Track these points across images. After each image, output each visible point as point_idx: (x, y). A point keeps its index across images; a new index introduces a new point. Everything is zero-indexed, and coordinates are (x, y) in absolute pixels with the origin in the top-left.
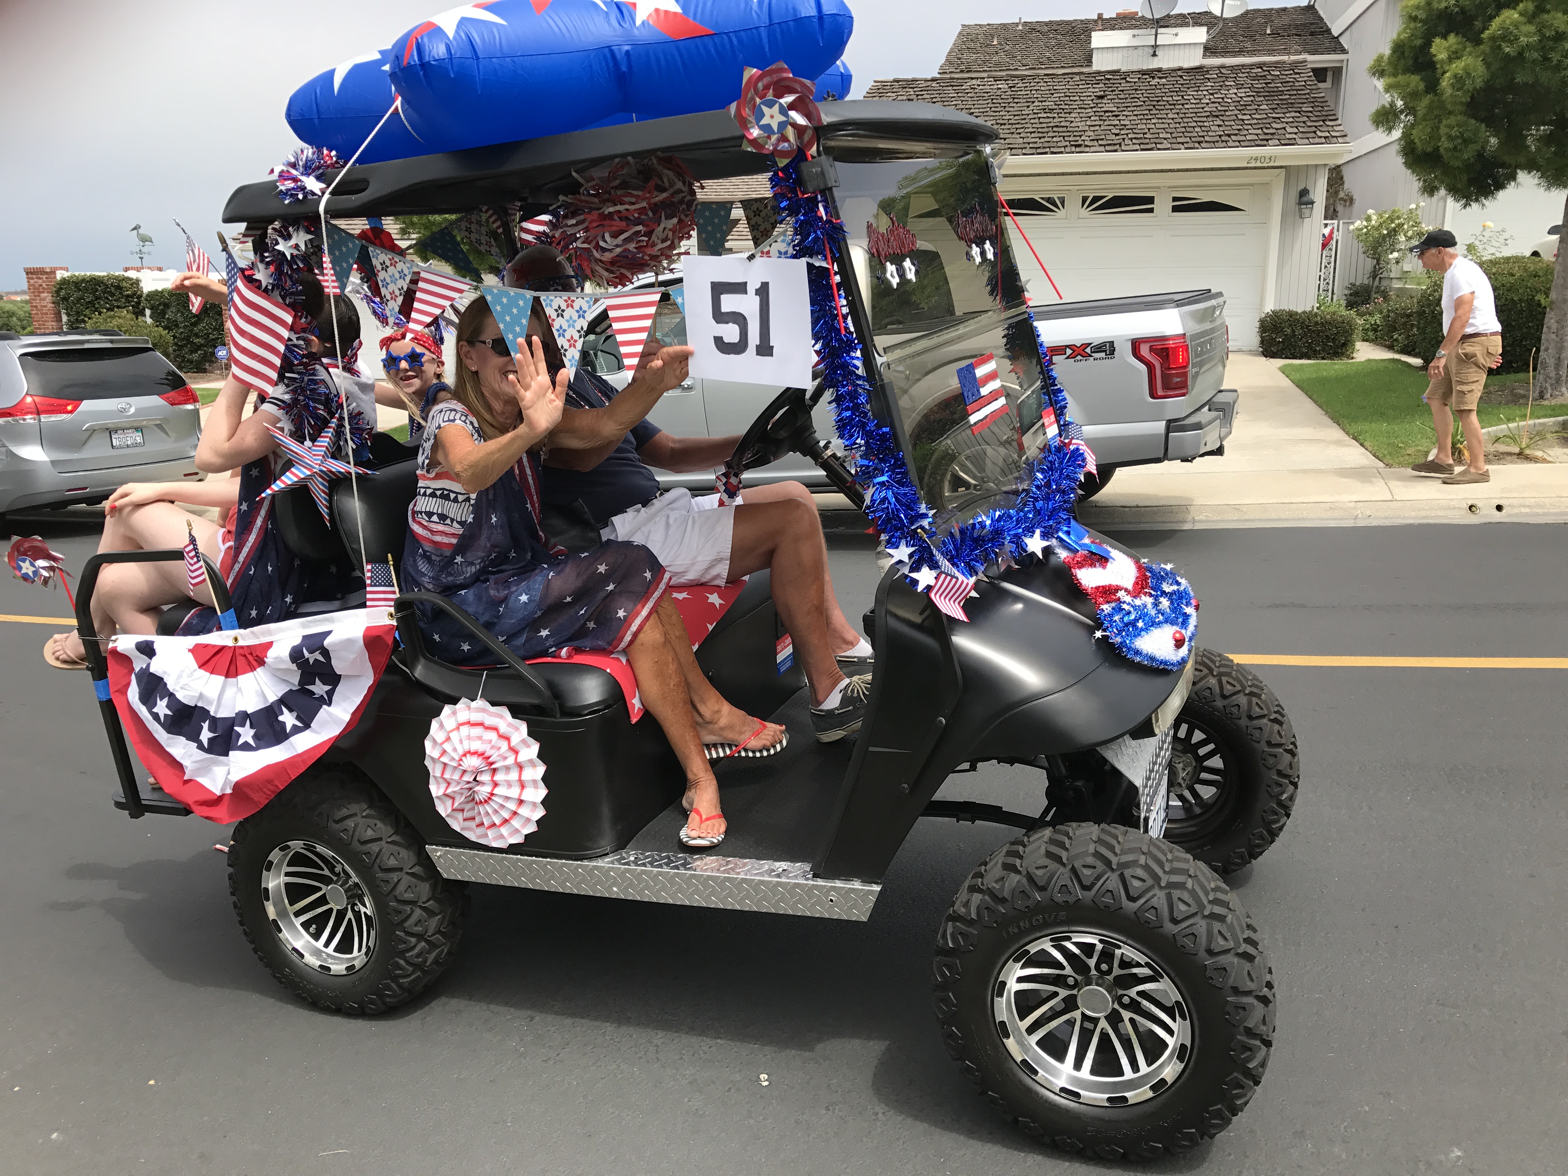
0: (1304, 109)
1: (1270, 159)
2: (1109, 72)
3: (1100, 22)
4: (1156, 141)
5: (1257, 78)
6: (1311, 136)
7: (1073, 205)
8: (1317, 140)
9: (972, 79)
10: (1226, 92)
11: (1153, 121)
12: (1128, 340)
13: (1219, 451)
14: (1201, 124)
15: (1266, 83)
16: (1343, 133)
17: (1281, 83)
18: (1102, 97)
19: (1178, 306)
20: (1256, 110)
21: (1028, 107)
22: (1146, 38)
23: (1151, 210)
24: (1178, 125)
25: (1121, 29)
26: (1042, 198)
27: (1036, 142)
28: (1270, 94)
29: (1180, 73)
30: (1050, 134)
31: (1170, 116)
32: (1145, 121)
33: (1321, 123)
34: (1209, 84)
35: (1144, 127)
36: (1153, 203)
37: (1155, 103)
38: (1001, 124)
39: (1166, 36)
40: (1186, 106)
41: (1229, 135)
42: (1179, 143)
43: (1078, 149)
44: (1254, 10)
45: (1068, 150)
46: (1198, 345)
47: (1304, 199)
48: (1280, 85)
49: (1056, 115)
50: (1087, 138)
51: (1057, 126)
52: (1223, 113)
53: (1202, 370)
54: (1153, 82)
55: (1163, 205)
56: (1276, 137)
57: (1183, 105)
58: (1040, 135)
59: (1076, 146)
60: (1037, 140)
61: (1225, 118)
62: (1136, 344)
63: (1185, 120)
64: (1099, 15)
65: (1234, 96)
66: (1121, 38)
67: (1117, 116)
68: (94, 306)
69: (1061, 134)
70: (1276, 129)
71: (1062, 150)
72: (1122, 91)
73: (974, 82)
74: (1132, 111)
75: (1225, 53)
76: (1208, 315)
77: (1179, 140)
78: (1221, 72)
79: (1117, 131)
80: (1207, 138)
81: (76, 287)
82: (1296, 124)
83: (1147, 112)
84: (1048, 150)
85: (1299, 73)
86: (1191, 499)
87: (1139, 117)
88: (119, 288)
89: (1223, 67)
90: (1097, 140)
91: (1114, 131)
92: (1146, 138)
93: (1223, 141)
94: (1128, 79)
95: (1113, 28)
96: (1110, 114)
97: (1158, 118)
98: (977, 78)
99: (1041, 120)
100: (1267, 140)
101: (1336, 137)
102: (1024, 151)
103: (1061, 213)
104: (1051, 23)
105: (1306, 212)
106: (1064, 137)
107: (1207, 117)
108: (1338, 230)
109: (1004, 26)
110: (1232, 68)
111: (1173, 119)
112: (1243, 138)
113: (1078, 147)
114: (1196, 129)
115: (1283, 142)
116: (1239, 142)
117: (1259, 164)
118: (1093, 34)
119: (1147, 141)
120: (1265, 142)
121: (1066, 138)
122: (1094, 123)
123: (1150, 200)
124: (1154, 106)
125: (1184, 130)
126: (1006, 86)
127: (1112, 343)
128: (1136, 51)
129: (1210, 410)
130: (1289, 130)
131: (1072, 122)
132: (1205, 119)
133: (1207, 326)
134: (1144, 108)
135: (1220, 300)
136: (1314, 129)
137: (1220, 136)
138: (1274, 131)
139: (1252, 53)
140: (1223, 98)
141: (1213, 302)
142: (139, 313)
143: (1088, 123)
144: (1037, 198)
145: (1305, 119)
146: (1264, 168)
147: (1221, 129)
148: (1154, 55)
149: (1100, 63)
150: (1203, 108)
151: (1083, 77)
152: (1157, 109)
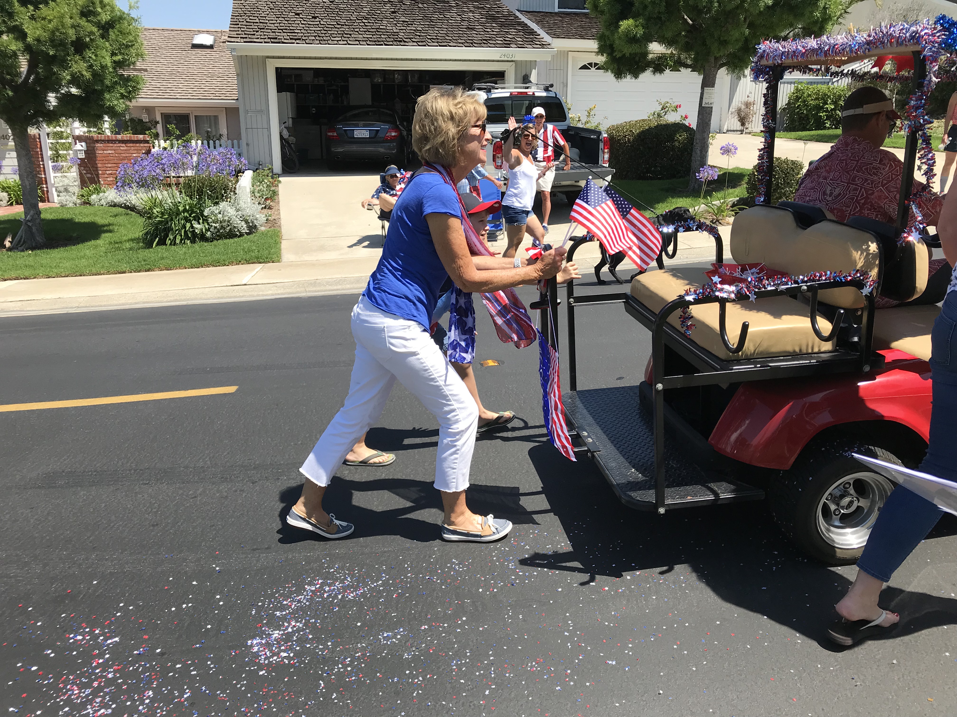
0: (517, 28)
1: (512, 55)
4: (446, 41)
5: (478, 8)
6: (533, 43)
8: (535, 46)
11: (436, 29)
14: (465, 32)
15: (487, 11)
16: (548, 43)
18: (395, 12)
20: (492, 26)
24: (452, 32)
27: (371, 38)
28: (494, 19)
30: (377, 33)
31: (443, 26)
32: (430, 29)
33: (532, 36)
35: (432, 32)
37: (430, 18)
38: (342, 25)
40: (450, 21)
41: (486, 40)
42: (460, 43)
43: (402, 44)
45: (395, 43)
47: (527, 81)
49: (373, 21)
50: (402, 37)
51: (378, 28)
52: (474, 27)
56: (513, 43)
57: (447, 20)
58: (371, 33)
59: (399, 41)
60: (371, 36)
61: (477, 30)
63: (455, 30)
65: (472, 17)
67: (411, 24)
69: (384, 33)
71: (392, 43)
72: (405, 9)
74: (419, 22)
77: (458, 41)
79: (419, 34)
80: (475, 41)
82: (519, 36)
83: (428, 23)
84: (382, 43)
85: (501, 7)
87: (426, 26)
90: (410, 38)
91: (416, 34)
92: (438, 39)
93: (484, 43)
96: (407, 23)
97: (438, 28)
99: (366, 24)
100: (509, 44)
101: (545, 45)
102: (368, 43)
106: (387, 35)
107: (466, 28)
111: (446, 28)
112: (495, 42)
113: (401, 42)
114: (465, 35)
115: (518, 46)
116: (494, 44)
117: (506, 59)
120: (509, 46)
121: (389, 36)
122: (400, 28)
125: (458, 35)
130: (518, 39)
131: (386, 26)
132: (465, 30)
134: (425, 21)
136: (531, 40)
137: (481, 40)
138: (510, 39)
143: (397, 28)
145: (522, 33)
146: (503, 61)
147: (479, 36)
150: (460, 23)
152: (433, 22)
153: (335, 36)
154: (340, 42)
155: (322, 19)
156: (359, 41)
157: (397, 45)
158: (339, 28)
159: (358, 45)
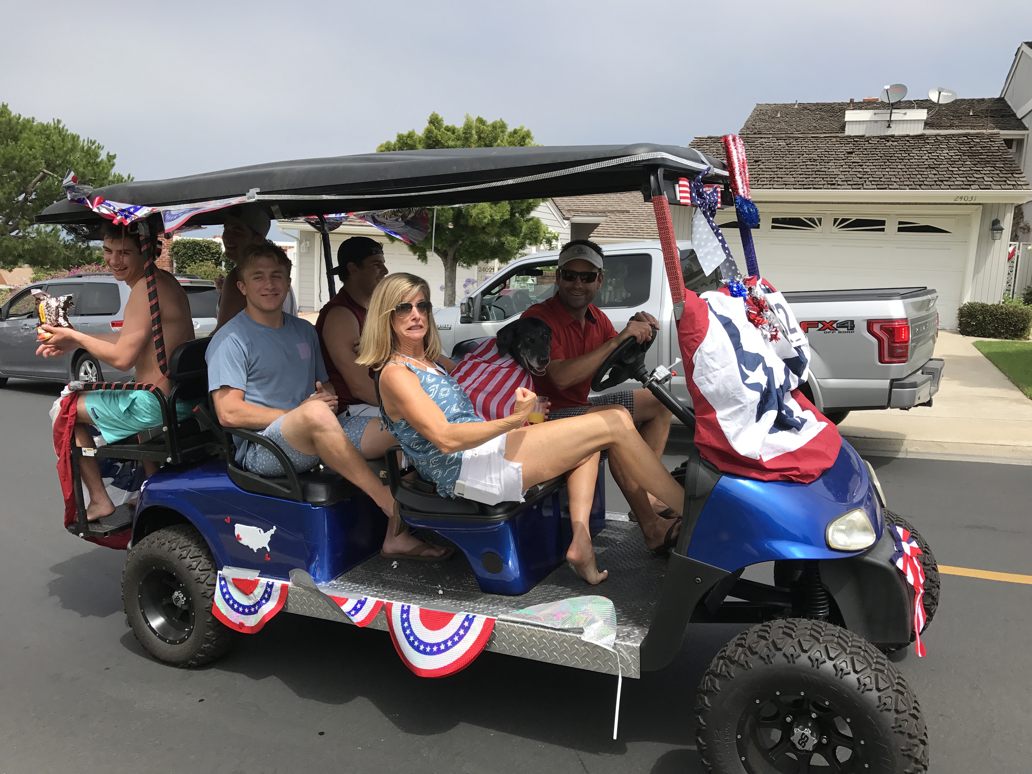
0: (997, 165)
1: (972, 198)
2: (857, 137)
3: (852, 105)
4: (888, 183)
5: (963, 143)
6: (1002, 183)
7: (828, 224)
8: (1007, 187)
9: (761, 138)
10: (941, 152)
11: (887, 170)
12: (865, 320)
13: (929, 404)
14: (922, 173)
15: (970, 147)
16: (1026, 183)
17: (981, 147)
18: (851, 153)
19: (903, 298)
20: (962, 164)
21: (799, 157)
22: (884, 115)
23: (883, 230)
24: (905, 173)
25: (866, 109)
26: (806, 218)
27: (803, 181)
28: (972, 155)
29: (907, 139)
30: (813, 176)
31: (899, 167)
32: (881, 170)
33: (1010, 175)
34: (928, 146)
35: (880, 173)
36: (884, 225)
37: (889, 158)
38: (780, 168)
39: (897, 115)
40: (911, 161)
41: (942, 181)
42: (905, 185)
43: (833, 187)
44: (961, 100)
45: (825, 187)
46: (917, 326)
47: (996, 227)
48: (980, 148)
49: (818, 164)
50: (840, 180)
51: (818, 171)
52: (938, 166)
53: (919, 344)
54: (888, 144)
55: (891, 227)
56: (976, 183)
57: (909, 160)
58: (807, 176)
59: (831, 184)
60: (804, 179)
61: (939, 169)
62: (870, 323)
63: (910, 170)
64: (851, 100)
65: (946, 155)
66: (866, 115)
67: (861, 166)
68: (192, 258)
69: (821, 176)
70: (977, 178)
71: (822, 186)
72: (866, 149)
73: (763, 140)
74: (872, 163)
75: (939, 127)
76: (925, 305)
77: (905, 183)
78: (937, 139)
79: (861, 176)
80: (925, 183)
81: (183, 246)
82: (991, 175)
83: (883, 164)
84: (811, 186)
85: (994, 141)
86: (905, 436)
87: (877, 167)
88: (208, 248)
89: (939, 135)
90: (847, 181)
91: (858, 176)
92: (881, 181)
93: (937, 185)
94: (870, 142)
95: (860, 108)
96: (856, 164)
97: (891, 168)
98: (765, 138)
99: (808, 167)
100: (970, 185)
101: (1021, 185)
102: (795, 186)
103: (818, 229)
104: (817, 104)
105: (998, 236)
106: (823, 178)
107: (926, 168)
108: (1019, 249)
109: (785, 105)
110: (945, 136)
111: (901, 169)
112: (952, 183)
113: (833, 185)
114: (918, 176)
115: (981, 187)
116: (949, 186)
117: (963, 201)
118: (847, 112)
119: (882, 183)
120: (968, 187)
121: (825, 179)
122: (845, 170)
123: (883, 223)
124: (888, 160)
125: (909, 176)
126: (785, 144)
127: (852, 322)
128: (876, 124)
129: (923, 373)
130: (986, 179)
131: (829, 168)
132: (925, 170)
133: (924, 313)
134: (881, 161)
135: (934, 295)
136: (1005, 179)
137: (935, 181)
138: (975, 179)
139: (958, 127)
140: (938, 156)
141: (929, 297)
142: (218, 264)
143: (840, 169)
144: (802, 218)
145: (998, 172)
146: (967, 204)
147: (936, 176)
148: (889, 127)
149: (849, 131)
150: (923, 162)
151: (838, 139)
152: (890, 162)
153: (765, 179)
154: (765, 187)
155: (763, 163)
156: (786, 185)
157: (827, 189)
158: (774, 172)
159: (783, 188)
